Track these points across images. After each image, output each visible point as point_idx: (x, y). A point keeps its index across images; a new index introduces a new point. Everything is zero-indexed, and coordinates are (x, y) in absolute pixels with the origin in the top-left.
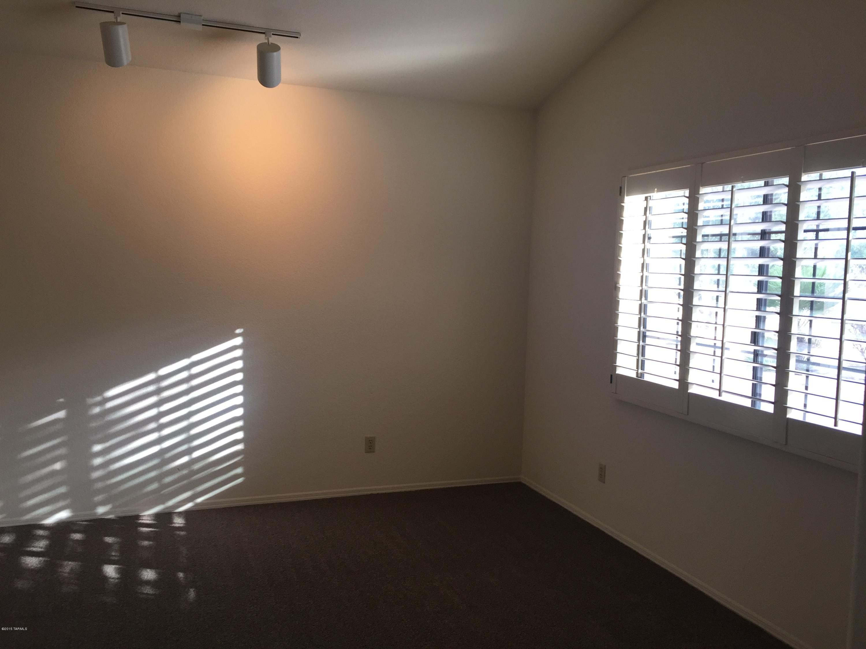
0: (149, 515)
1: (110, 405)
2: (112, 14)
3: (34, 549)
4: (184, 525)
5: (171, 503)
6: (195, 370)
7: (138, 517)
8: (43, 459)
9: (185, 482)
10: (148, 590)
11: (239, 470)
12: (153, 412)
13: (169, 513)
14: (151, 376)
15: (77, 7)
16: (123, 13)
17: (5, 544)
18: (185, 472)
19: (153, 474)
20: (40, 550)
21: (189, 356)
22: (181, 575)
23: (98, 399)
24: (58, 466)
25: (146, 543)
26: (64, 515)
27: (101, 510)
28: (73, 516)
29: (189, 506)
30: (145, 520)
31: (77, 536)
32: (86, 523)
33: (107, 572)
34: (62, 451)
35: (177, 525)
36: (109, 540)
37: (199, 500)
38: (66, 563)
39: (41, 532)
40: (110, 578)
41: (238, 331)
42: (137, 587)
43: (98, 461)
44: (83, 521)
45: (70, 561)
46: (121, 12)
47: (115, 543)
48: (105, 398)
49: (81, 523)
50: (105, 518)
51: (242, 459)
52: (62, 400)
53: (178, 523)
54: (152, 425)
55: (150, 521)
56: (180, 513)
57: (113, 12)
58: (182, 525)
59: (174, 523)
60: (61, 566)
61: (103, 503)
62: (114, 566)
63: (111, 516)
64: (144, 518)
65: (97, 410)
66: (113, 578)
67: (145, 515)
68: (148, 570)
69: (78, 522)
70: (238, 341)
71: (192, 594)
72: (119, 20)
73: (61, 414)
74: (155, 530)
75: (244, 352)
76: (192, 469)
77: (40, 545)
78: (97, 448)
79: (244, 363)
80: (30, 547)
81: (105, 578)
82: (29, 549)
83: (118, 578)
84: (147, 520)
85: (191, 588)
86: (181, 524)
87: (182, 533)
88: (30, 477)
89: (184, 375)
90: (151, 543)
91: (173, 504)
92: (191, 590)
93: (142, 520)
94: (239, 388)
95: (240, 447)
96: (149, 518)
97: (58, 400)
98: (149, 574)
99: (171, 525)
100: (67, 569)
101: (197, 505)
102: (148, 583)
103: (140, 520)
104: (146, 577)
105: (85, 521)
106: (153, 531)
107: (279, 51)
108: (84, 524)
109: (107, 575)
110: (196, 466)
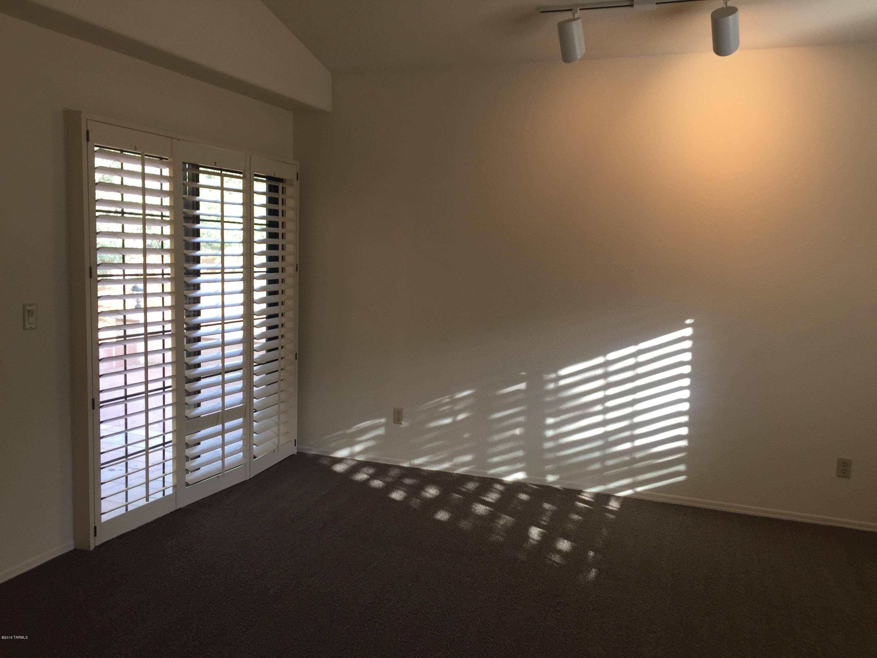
0: (590, 493)
1: (562, 382)
2: (570, 12)
3: (487, 499)
4: (617, 510)
5: (612, 486)
6: (642, 358)
7: (580, 492)
8: (506, 423)
9: (626, 468)
10: (557, 558)
11: (682, 468)
12: (600, 395)
13: (609, 495)
14: (600, 360)
15: (542, 12)
16: (580, 9)
17: (469, 489)
18: (627, 458)
19: (597, 454)
20: (490, 500)
21: (636, 343)
22: (591, 554)
23: (553, 376)
24: (518, 431)
25: (576, 517)
26: (520, 476)
27: (551, 478)
28: (527, 478)
29: (628, 492)
30: (585, 496)
31: (524, 497)
32: (536, 487)
33: (531, 533)
34: (521, 419)
35: (611, 508)
36: (547, 506)
37: (639, 489)
38: (504, 516)
39: (498, 487)
40: (531, 539)
41: (688, 321)
42: (549, 553)
43: (550, 433)
44: (533, 485)
45: (507, 516)
46: (579, 9)
47: (550, 510)
48: (559, 375)
49: (532, 486)
50: (553, 486)
51: (686, 456)
52: (524, 373)
53: (613, 507)
54: (599, 408)
55: (588, 497)
56: (619, 497)
57: (571, 10)
58: (615, 509)
59: (609, 505)
60: (499, 518)
61: (552, 473)
62: (539, 529)
63: (558, 486)
64: (584, 495)
65: (551, 386)
66: (534, 540)
67: (587, 492)
68: (566, 541)
69: (529, 485)
70: (688, 332)
71: (593, 573)
72: (576, 16)
73: (522, 386)
74: (589, 507)
75: (694, 344)
76: (634, 456)
77: (492, 497)
78: (550, 421)
79: (693, 356)
80: (484, 496)
81: (526, 537)
82: (483, 498)
83: (537, 541)
84: (586, 497)
85: (595, 568)
86: (615, 507)
87: (612, 516)
88: (496, 438)
89: (631, 362)
90: (580, 518)
91: (614, 487)
92: (593, 570)
93: (583, 495)
94: (686, 382)
95: (683, 443)
96: (589, 496)
97: (521, 373)
98: (564, 545)
99: (605, 507)
100: (502, 522)
101: (637, 493)
102: (560, 552)
103: (581, 495)
104: (560, 547)
105: (535, 485)
106: (587, 507)
107: (737, 13)
108: (533, 488)
109: (531, 535)
110: (638, 455)
